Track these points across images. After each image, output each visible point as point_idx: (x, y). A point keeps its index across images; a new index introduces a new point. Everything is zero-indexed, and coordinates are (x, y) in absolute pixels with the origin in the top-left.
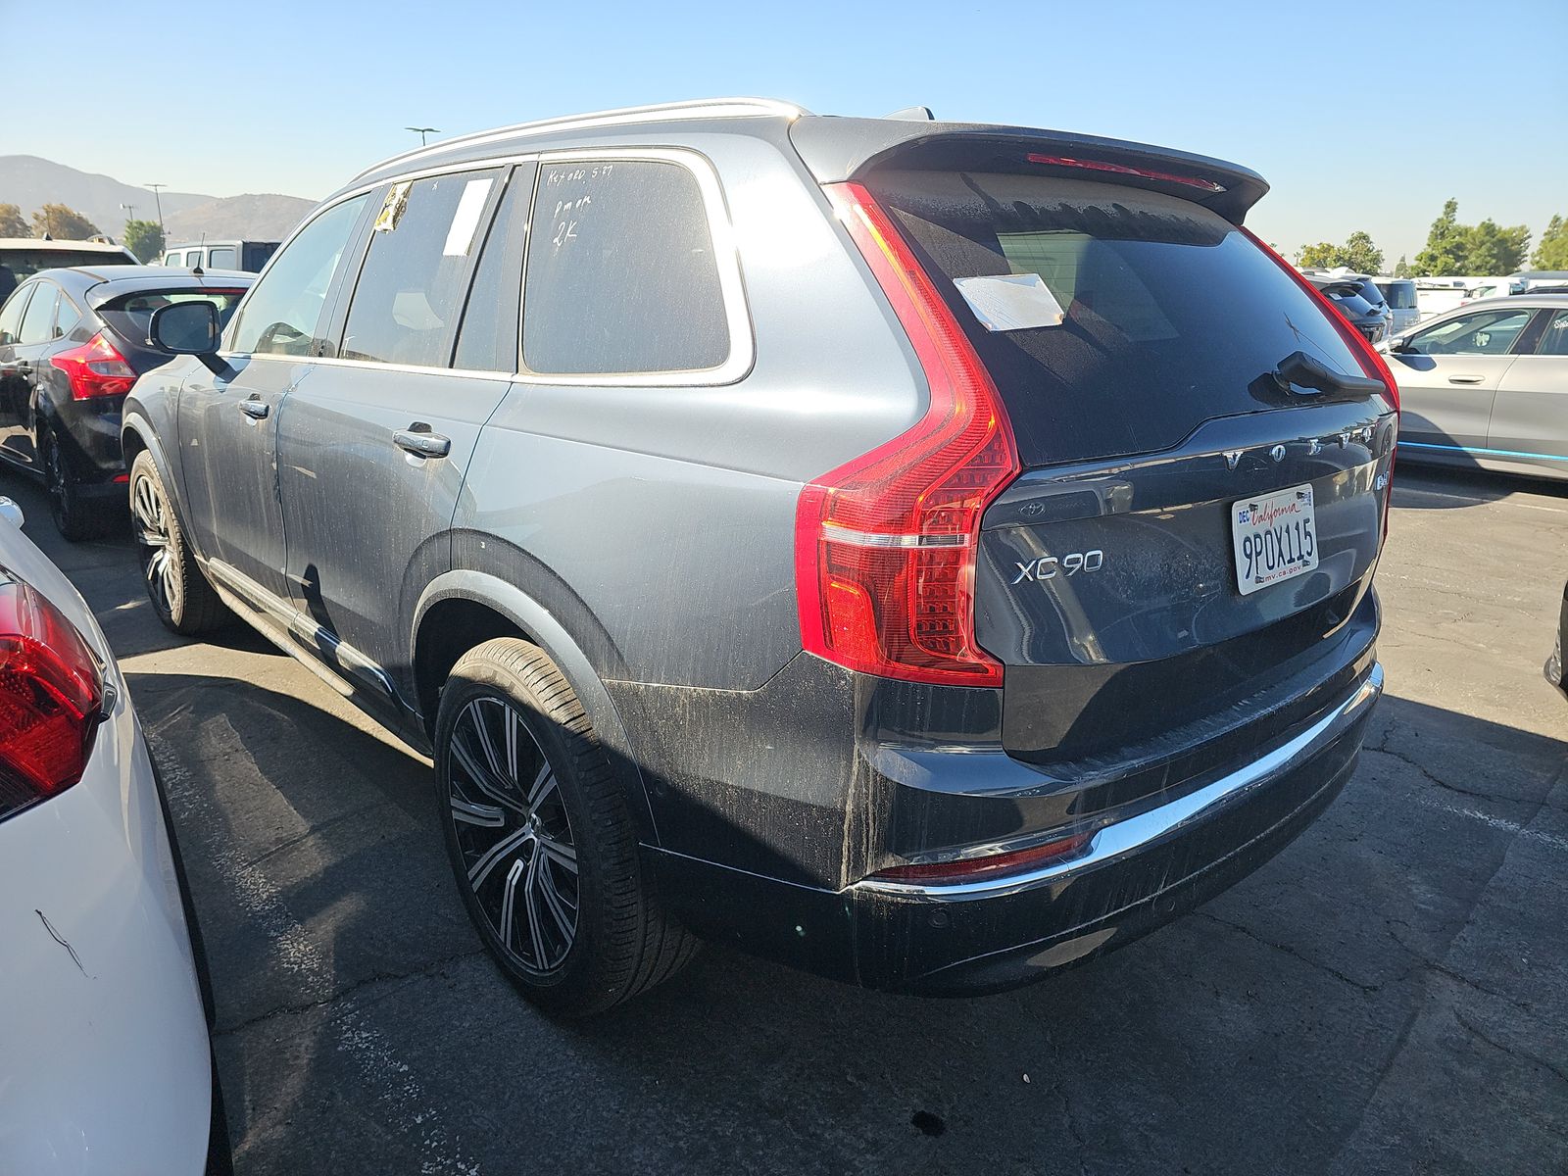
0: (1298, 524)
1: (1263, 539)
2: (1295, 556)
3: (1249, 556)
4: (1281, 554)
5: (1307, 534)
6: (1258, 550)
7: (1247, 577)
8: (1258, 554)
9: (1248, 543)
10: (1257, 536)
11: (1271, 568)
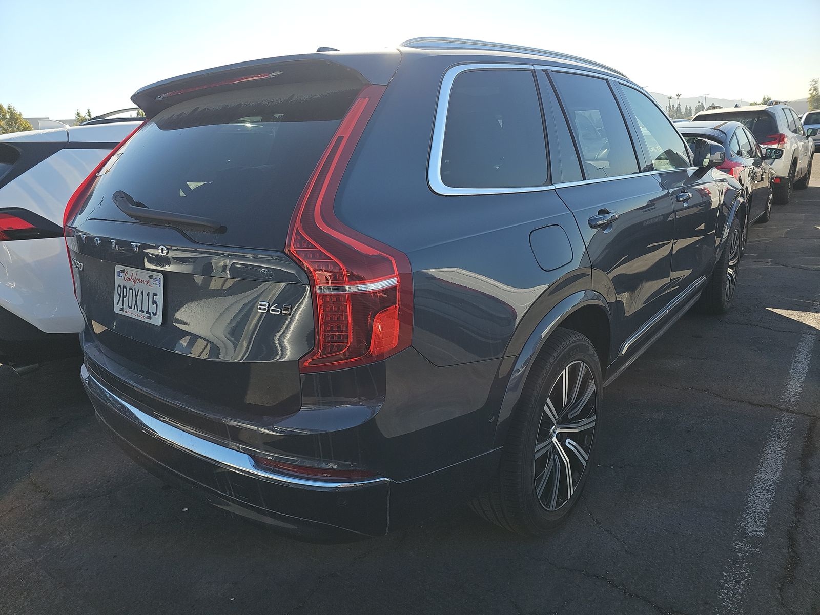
0: (149, 292)
1: (128, 290)
2: (145, 309)
3: (120, 295)
4: (136, 303)
5: (154, 302)
6: (125, 294)
7: (117, 304)
8: (125, 297)
9: (119, 288)
10: (125, 287)
11: (131, 308)
